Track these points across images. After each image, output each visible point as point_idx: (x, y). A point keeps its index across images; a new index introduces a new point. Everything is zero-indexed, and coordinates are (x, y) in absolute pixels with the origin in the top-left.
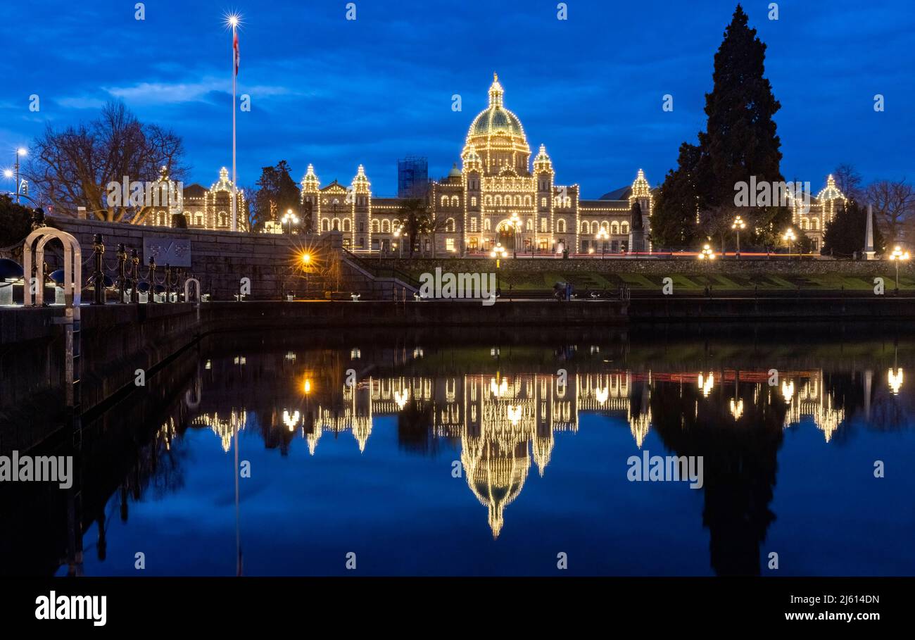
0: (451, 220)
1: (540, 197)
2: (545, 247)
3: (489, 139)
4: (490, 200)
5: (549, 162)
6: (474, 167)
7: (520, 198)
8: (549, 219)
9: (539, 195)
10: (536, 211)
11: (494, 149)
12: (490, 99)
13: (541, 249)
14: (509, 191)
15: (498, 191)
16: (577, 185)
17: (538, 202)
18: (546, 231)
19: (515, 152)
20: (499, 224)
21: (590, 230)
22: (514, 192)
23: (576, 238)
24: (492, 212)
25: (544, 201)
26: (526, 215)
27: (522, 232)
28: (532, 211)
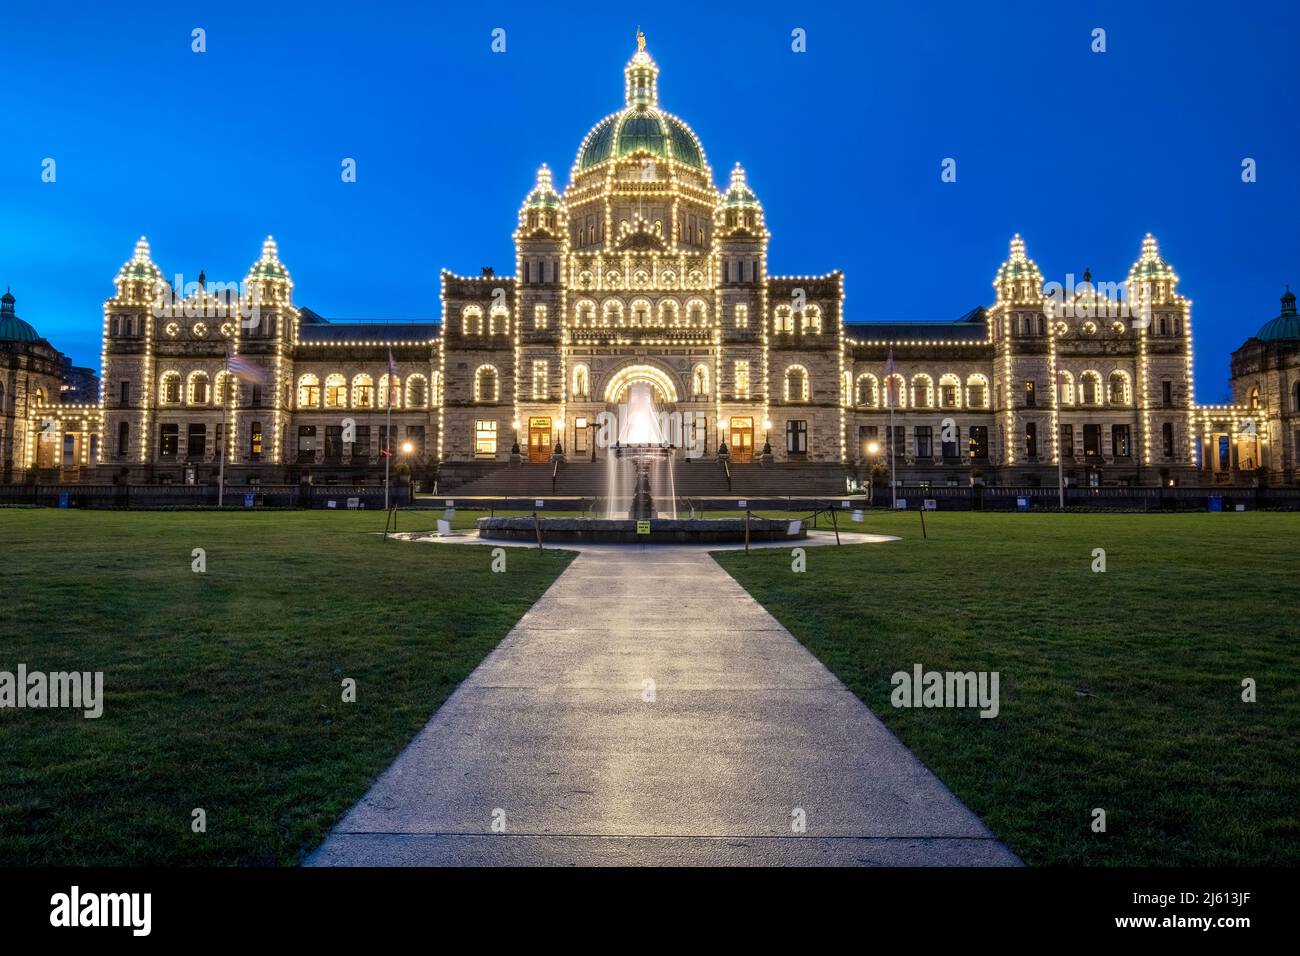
0: (484, 372)
1: (729, 302)
2: (747, 442)
4: (592, 315)
5: (756, 205)
6: (541, 224)
7: (676, 309)
8: (755, 364)
9: (725, 298)
10: (717, 341)
12: (627, 89)
13: (735, 448)
14: (645, 288)
15: (614, 288)
16: (840, 273)
17: (725, 316)
18: (747, 397)
19: (677, 200)
20: (615, 378)
21: (881, 397)
22: (657, 290)
23: (839, 416)
24: (592, 345)
25: (742, 312)
26: (690, 354)
27: (679, 401)
28: (707, 342)
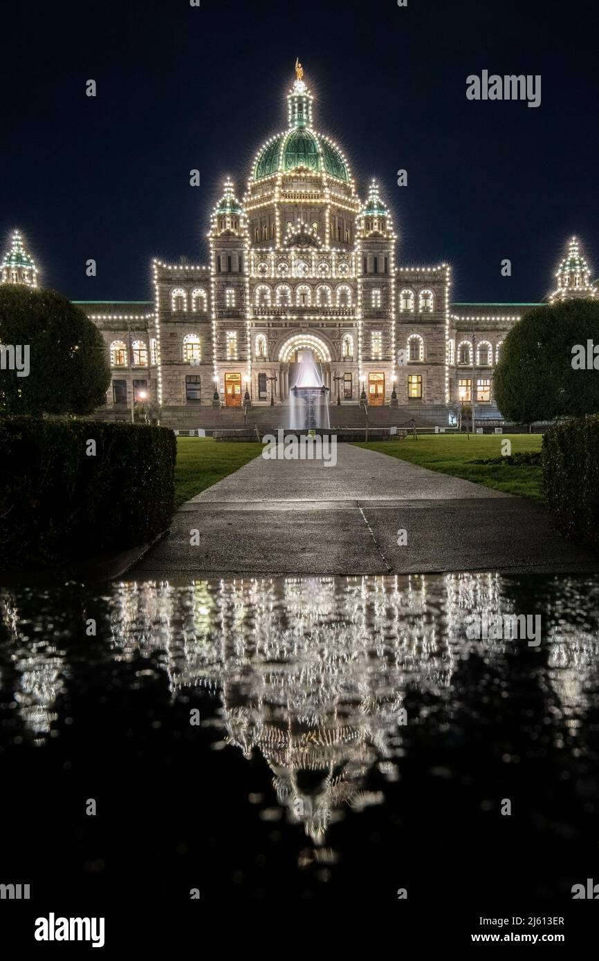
1: (368, 287)
2: (380, 390)
3: (279, 183)
4: (268, 297)
5: (387, 214)
6: (228, 226)
7: (329, 293)
8: (386, 334)
9: (365, 285)
10: (359, 317)
11: (287, 200)
12: (289, 113)
13: (372, 395)
14: (306, 277)
15: (283, 277)
16: (446, 267)
17: (365, 299)
18: (380, 358)
19: (329, 207)
20: (286, 344)
21: (474, 358)
22: (315, 278)
23: (445, 372)
24: (269, 319)
25: (376, 295)
26: (340, 326)
27: (332, 361)
28: (352, 318)
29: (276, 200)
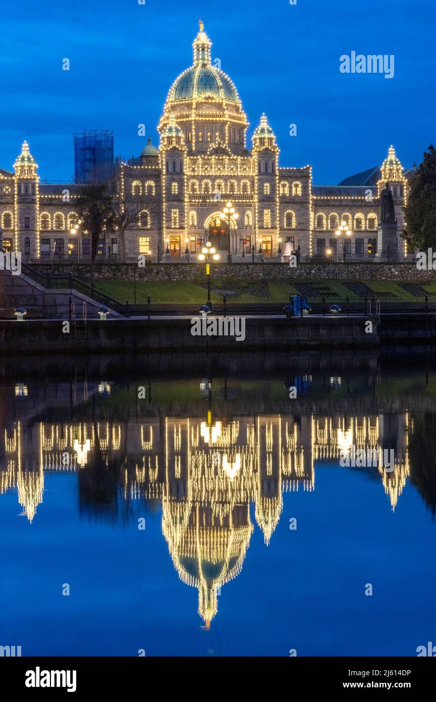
0: (145, 213)
1: (261, 182)
2: (269, 248)
3: (194, 106)
4: (196, 187)
5: (272, 136)
6: (174, 143)
7: (236, 184)
8: (273, 212)
9: (259, 180)
10: (256, 200)
11: (200, 119)
12: (195, 54)
13: (264, 250)
14: (222, 174)
15: (207, 174)
16: (310, 167)
17: (259, 189)
18: (270, 227)
19: (228, 122)
20: (208, 217)
21: (327, 224)
22: (227, 175)
23: (309, 235)
24: (199, 202)
25: (267, 187)
26: (243, 206)
27: (238, 229)
28: (251, 201)
29: (193, 119)
